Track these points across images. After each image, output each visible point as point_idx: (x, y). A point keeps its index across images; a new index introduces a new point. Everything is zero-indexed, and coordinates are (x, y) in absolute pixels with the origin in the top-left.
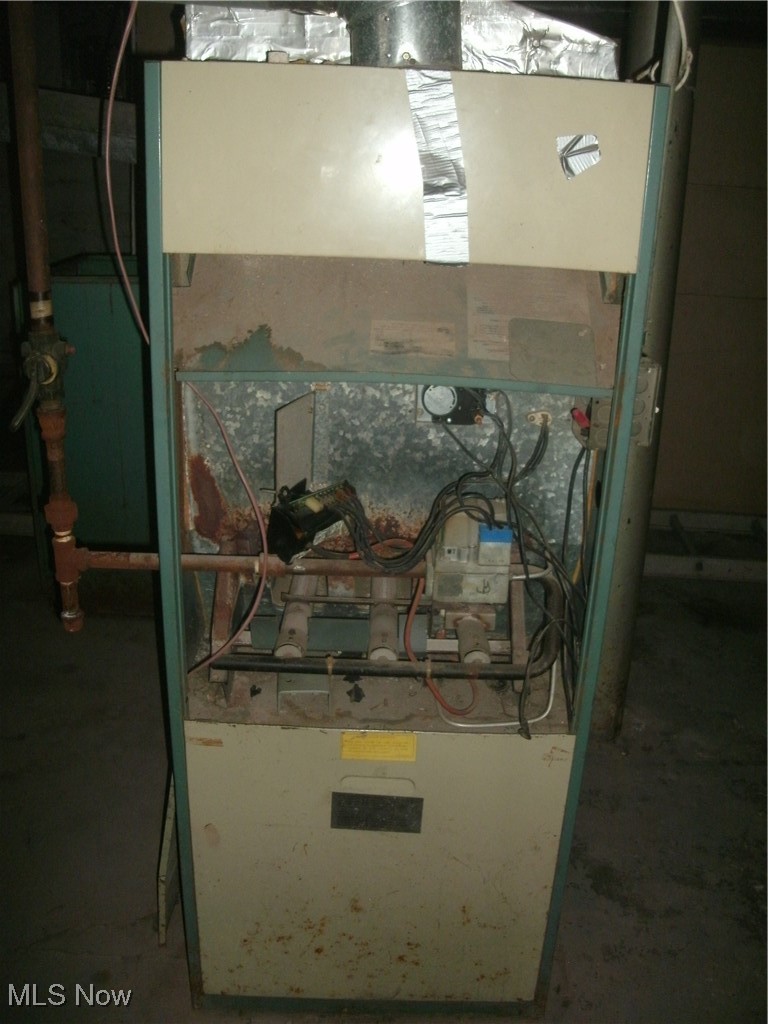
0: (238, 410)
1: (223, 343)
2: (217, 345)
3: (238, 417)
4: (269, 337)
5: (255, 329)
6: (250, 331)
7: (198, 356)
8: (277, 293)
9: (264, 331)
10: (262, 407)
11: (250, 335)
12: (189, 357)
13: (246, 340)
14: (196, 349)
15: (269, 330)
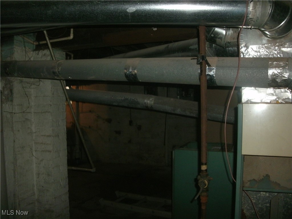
0: (255, 197)
1: (256, 179)
2: (254, 180)
3: (255, 199)
4: (269, 178)
5: (265, 175)
6: (263, 176)
7: (249, 183)
8: (270, 165)
9: (268, 176)
10: (262, 196)
11: (263, 177)
12: (246, 183)
13: (262, 179)
14: (248, 181)
15: (269, 176)
